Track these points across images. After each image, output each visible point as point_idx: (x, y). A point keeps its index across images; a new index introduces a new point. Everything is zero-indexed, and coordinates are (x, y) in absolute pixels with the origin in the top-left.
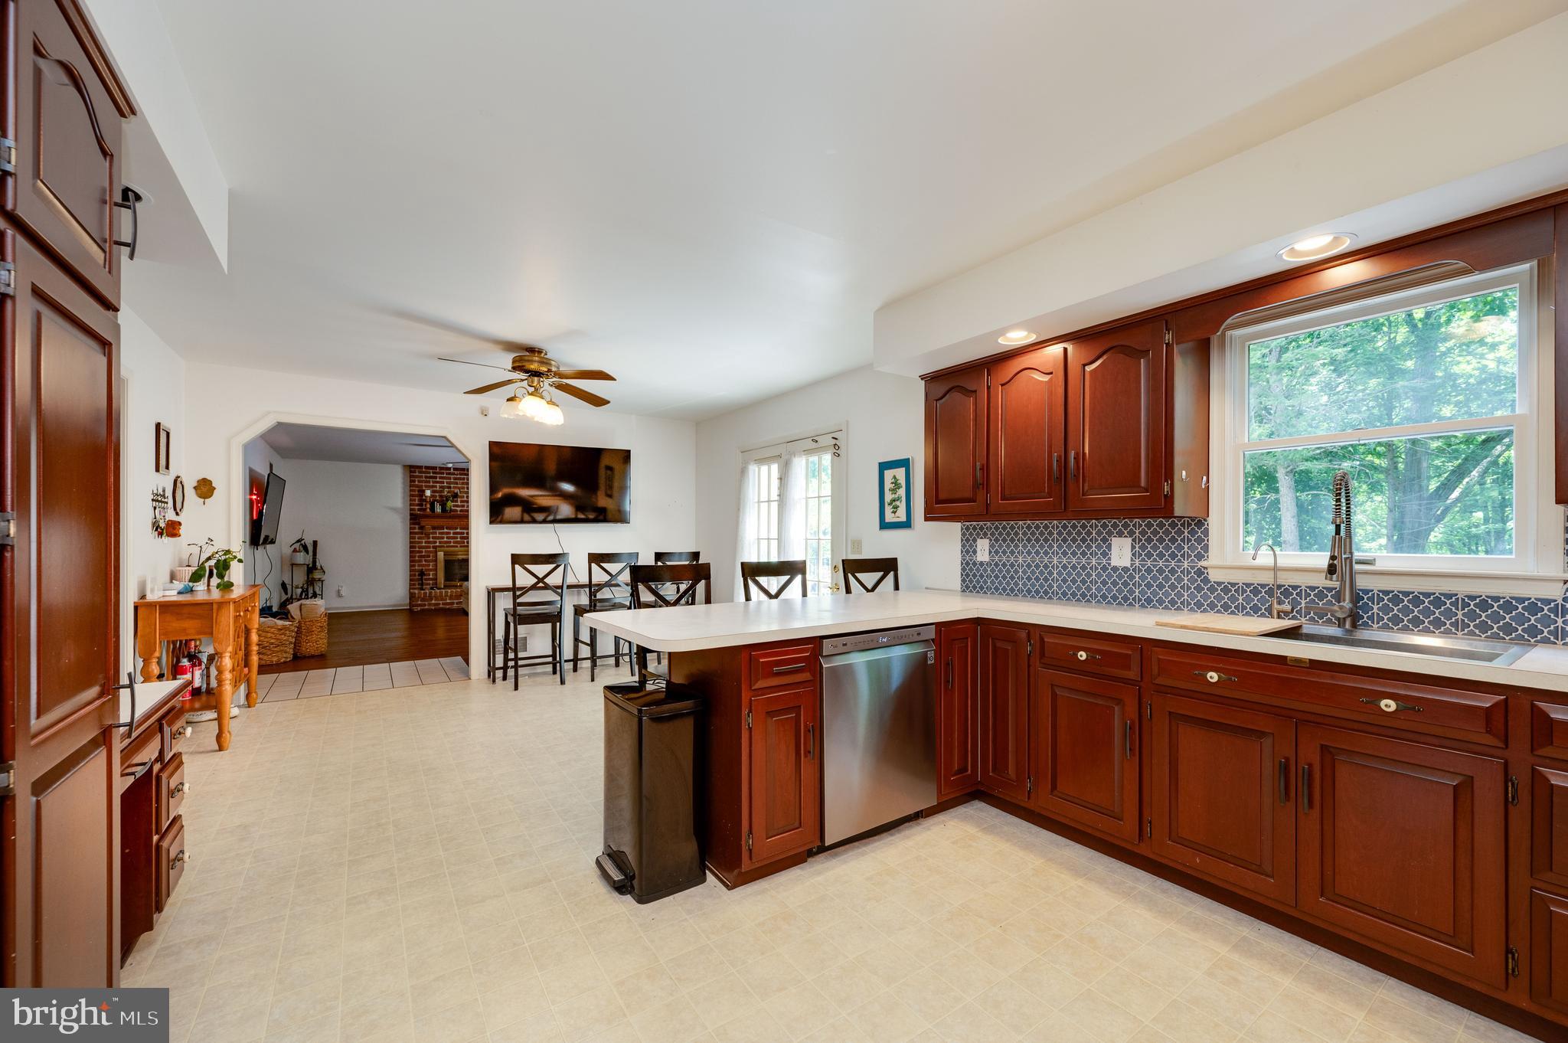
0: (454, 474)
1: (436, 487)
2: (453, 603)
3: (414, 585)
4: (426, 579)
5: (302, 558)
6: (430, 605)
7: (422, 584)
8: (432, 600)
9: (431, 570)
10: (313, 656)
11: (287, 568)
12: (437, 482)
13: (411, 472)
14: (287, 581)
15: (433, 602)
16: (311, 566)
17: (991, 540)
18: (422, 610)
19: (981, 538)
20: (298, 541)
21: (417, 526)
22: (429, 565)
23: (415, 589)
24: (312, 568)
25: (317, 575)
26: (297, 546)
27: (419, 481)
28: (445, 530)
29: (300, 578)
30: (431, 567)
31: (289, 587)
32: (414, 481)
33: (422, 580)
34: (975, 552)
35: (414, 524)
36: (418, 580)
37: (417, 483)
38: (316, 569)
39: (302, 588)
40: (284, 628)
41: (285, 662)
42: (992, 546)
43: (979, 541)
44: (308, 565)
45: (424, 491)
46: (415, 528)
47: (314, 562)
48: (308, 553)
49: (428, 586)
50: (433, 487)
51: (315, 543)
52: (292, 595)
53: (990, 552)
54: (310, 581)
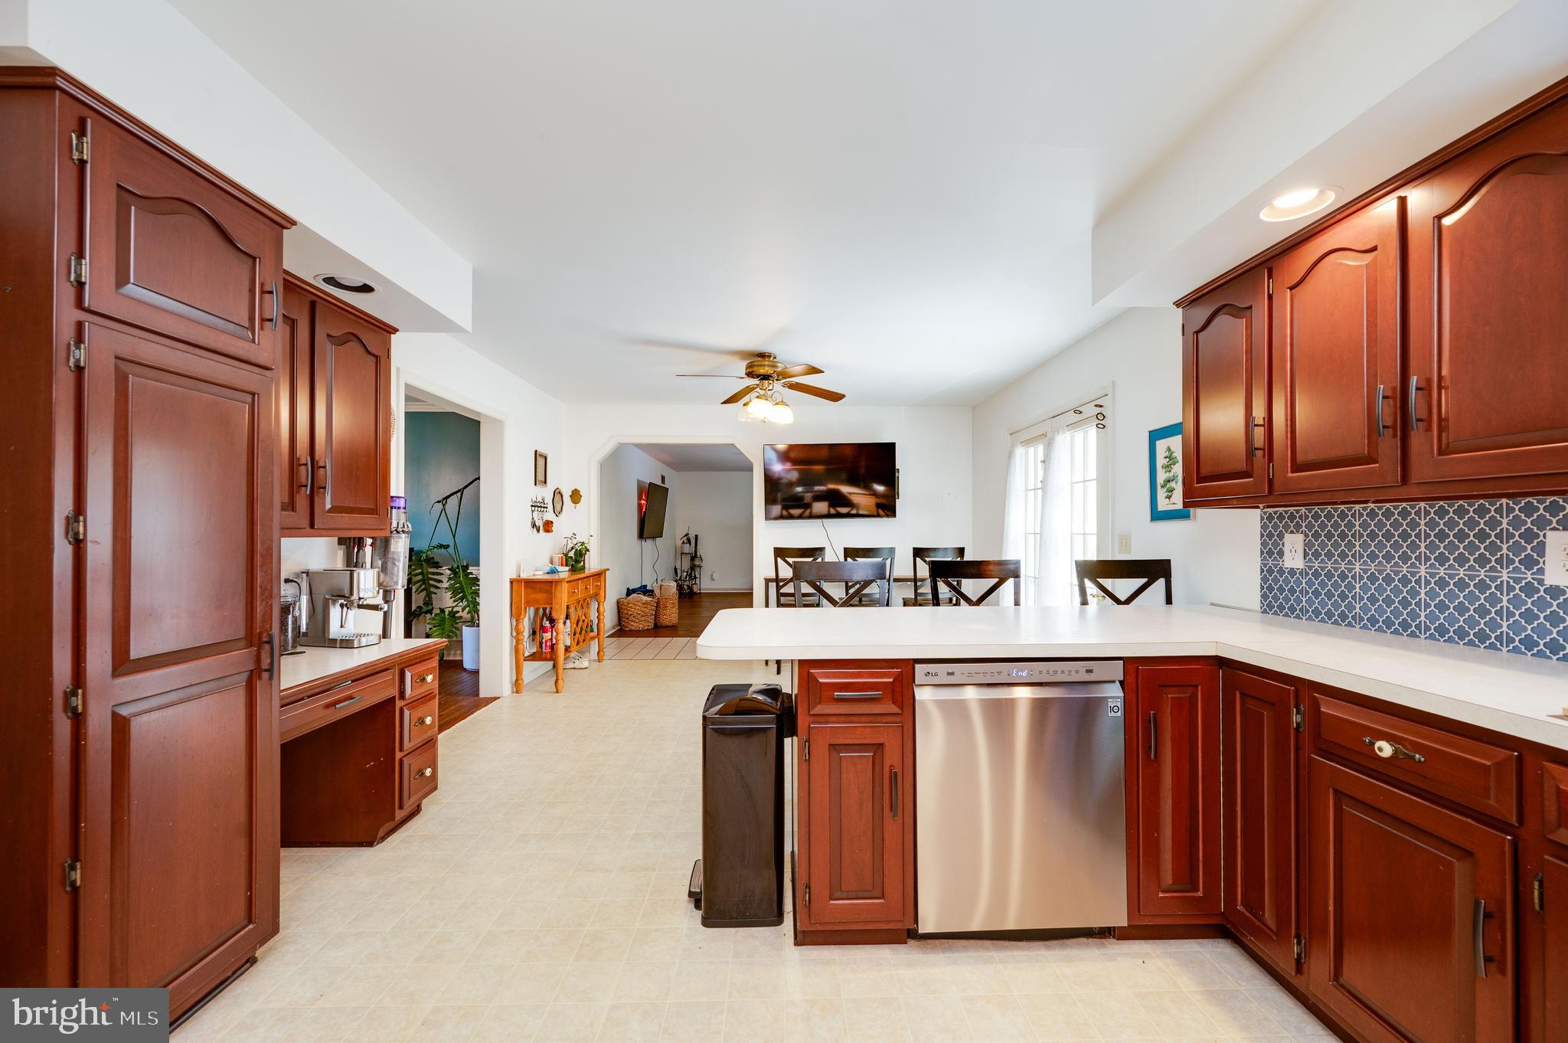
5: (687, 548)
10: (668, 626)
11: (679, 556)
14: (678, 566)
16: (693, 554)
17: (1306, 536)
19: (1292, 532)
20: (686, 535)
24: (694, 557)
25: (697, 562)
26: (685, 539)
29: (686, 565)
31: (679, 572)
34: (1281, 553)
39: (687, 572)
40: (646, 603)
41: (648, 630)
42: (1308, 545)
43: (1288, 537)
44: (691, 554)
47: (696, 552)
48: (690, 544)
51: (696, 536)
52: (681, 577)
53: (1306, 555)
54: (693, 567)
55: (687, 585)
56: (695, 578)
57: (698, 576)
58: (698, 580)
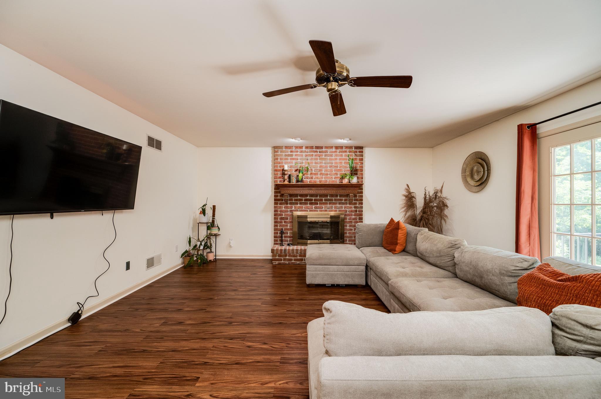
0: (305, 152)
1: (292, 163)
2: (302, 260)
4: (285, 237)
5: (204, 218)
6: (285, 260)
7: (282, 241)
8: (286, 256)
9: (288, 229)
12: (293, 159)
13: (275, 152)
15: (287, 258)
16: (210, 224)
18: (279, 264)
20: (203, 206)
21: (279, 194)
22: (287, 225)
23: (277, 244)
26: (201, 209)
27: (281, 159)
28: (299, 198)
30: (288, 227)
31: (193, 242)
32: (277, 159)
33: (282, 237)
35: (277, 192)
36: (279, 237)
37: (279, 160)
38: (214, 227)
39: (200, 242)
44: (207, 224)
45: (283, 166)
46: (278, 196)
47: (213, 222)
48: (204, 215)
49: (286, 243)
50: (290, 163)
51: (214, 207)
52: (195, 247)
54: (209, 236)
55: (200, 255)
56: (211, 246)
57: (213, 244)
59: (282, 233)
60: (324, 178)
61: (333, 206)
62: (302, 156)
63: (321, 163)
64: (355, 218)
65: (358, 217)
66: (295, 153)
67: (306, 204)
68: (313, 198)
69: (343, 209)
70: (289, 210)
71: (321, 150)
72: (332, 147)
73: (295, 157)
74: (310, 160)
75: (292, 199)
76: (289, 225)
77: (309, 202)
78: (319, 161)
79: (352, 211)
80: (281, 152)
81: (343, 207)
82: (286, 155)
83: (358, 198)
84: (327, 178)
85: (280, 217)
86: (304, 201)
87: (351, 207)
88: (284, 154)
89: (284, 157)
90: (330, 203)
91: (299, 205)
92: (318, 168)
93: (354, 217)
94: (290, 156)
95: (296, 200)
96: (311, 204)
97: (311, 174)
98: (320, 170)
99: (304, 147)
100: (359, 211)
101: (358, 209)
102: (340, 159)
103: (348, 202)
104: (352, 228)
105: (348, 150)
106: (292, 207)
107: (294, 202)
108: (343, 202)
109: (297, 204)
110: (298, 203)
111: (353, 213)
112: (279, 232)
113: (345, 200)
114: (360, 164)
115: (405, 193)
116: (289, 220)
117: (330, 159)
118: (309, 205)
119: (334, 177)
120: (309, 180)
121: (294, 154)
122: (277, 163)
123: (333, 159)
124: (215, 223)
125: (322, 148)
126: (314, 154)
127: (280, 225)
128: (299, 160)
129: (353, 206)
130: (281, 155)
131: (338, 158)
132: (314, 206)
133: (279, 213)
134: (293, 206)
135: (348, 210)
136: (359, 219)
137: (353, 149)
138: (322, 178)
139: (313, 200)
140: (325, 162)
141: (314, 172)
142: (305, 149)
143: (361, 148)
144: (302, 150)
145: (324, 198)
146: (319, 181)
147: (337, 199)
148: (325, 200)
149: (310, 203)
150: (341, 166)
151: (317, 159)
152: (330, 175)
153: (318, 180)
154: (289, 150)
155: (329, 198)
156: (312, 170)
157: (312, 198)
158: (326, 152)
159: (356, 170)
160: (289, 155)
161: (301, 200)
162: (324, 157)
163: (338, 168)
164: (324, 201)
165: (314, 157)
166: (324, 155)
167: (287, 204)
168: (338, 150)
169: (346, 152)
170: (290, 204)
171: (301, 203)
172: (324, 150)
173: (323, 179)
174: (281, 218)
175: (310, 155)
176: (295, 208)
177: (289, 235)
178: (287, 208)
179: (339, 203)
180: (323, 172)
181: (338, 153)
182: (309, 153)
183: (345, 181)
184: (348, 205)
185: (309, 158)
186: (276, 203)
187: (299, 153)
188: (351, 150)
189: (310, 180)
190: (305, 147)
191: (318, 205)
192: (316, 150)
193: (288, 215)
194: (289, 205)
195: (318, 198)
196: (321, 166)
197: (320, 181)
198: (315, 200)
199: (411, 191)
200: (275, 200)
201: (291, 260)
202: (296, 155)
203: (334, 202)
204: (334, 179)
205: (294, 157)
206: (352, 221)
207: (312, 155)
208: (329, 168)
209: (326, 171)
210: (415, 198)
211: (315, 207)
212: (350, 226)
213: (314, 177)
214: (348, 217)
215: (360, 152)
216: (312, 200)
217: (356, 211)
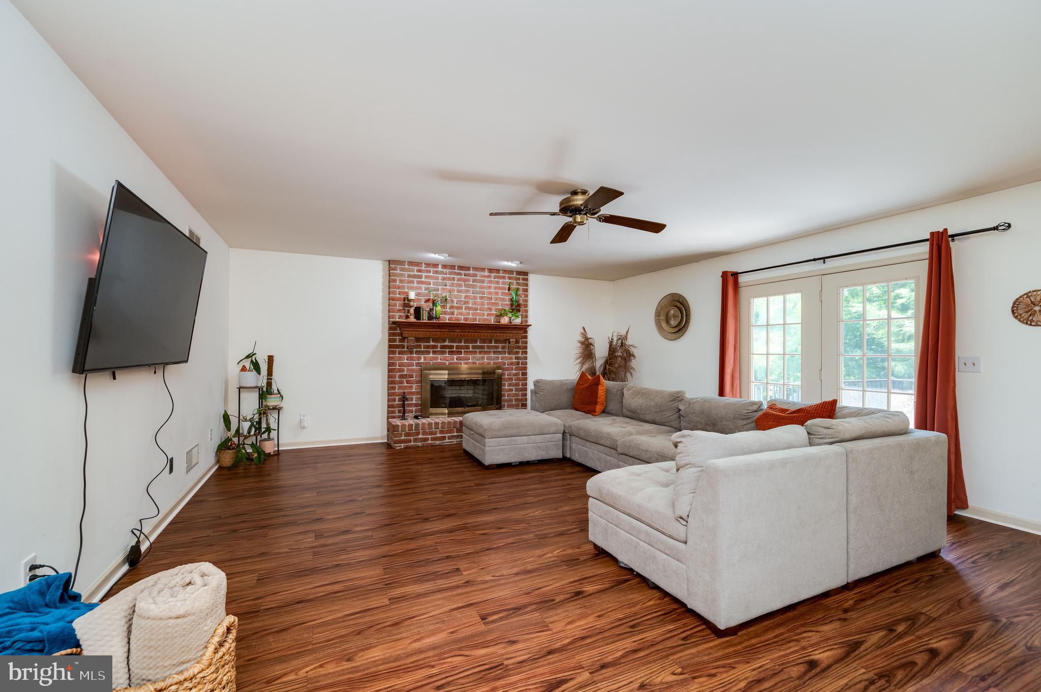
0: (442, 273)
1: (420, 288)
2: (444, 438)
3: (393, 412)
4: (409, 405)
5: (251, 379)
6: (416, 440)
7: (404, 413)
8: (418, 434)
9: (412, 393)
11: (232, 395)
12: (423, 283)
13: (391, 269)
14: (233, 412)
15: (420, 436)
16: (265, 389)
18: (407, 448)
20: (248, 357)
21: (397, 338)
22: (411, 387)
23: (394, 417)
24: (265, 393)
25: (272, 401)
26: (247, 364)
27: (401, 281)
28: (432, 343)
29: (250, 405)
30: (414, 390)
32: (395, 281)
33: (403, 405)
35: (394, 334)
36: (399, 406)
37: (398, 283)
38: (271, 394)
39: (251, 420)
44: (260, 389)
45: (407, 293)
46: (395, 341)
47: (269, 384)
48: (259, 373)
49: (411, 414)
50: (417, 288)
51: (271, 359)
52: (238, 431)
54: (263, 411)
55: (252, 445)
56: (268, 430)
57: (273, 425)
58: (273, 434)
59: (404, 398)
60: (471, 314)
61: (485, 356)
62: (437, 278)
63: (467, 291)
64: (517, 373)
65: (521, 372)
66: (426, 274)
67: (443, 353)
68: (455, 345)
69: (500, 361)
70: (414, 362)
71: (467, 272)
72: (483, 270)
73: (426, 280)
74: (449, 286)
75: (420, 345)
76: (414, 386)
77: (447, 350)
78: (463, 288)
79: (512, 364)
80: (402, 270)
81: (500, 358)
82: (409, 276)
83: (520, 344)
84: (477, 314)
85: (399, 374)
86: (440, 348)
87: (511, 358)
88: (406, 273)
89: (406, 278)
90: (480, 352)
91: (431, 355)
92: (463, 299)
93: (514, 372)
94: (418, 278)
95: (428, 347)
96: (451, 353)
97: (451, 307)
98: (466, 303)
99: (440, 266)
100: (522, 364)
101: (520, 361)
102: (496, 288)
103: (507, 350)
104: (512, 388)
105: (507, 275)
106: (419, 359)
107: (422, 349)
108: (500, 350)
109: (428, 353)
110: (430, 351)
111: (514, 367)
112: (397, 398)
113: (503, 348)
114: (523, 296)
115: (580, 338)
116: (414, 378)
117: (481, 287)
118: (447, 355)
119: (486, 313)
120: (447, 317)
121: (423, 274)
122: (395, 287)
123: (485, 287)
124: (274, 388)
125: (468, 269)
126: (456, 277)
127: (400, 388)
128: (432, 286)
129: (514, 356)
130: (401, 275)
131: (493, 285)
132: (455, 356)
133: (398, 367)
134: (422, 356)
135: (506, 361)
136: (522, 375)
137: (515, 275)
138: (469, 314)
139: (455, 348)
140: (473, 291)
141: (455, 305)
142: (442, 268)
143: (526, 274)
144: (436, 269)
145: (471, 345)
146: (464, 318)
147: (491, 346)
148: (474, 347)
149: (449, 352)
150: (497, 299)
151: (460, 285)
152: (480, 310)
153: (462, 317)
154: (416, 268)
155: (478, 344)
156: (452, 301)
157: (452, 344)
158: (475, 275)
159: (519, 305)
160: (414, 277)
161: (435, 347)
162: (471, 283)
163: (493, 301)
164: (471, 349)
165: (456, 282)
166: (471, 281)
167: (411, 353)
168: (493, 275)
169: (504, 277)
170: (417, 352)
171: (434, 352)
172: (471, 272)
173: (471, 316)
174: (402, 376)
175: (449, 279)
176: (425, 359)
177: (414, 402)
178: (412, 359)
179: (494, 352)
180: (470, 305)
181: (493, 279)
182: (448, 276)
183: (505, 320)
184: (507, 355)
185: (449, 283)
186: (390, 352)
187: (431, 274)
188: (511, 276)
189: (449, 316)
190: (442, 265)
191: (462, 355)
192: (459, 271)
193: (413, 370)
194: (415, 355)
195: (463, 344)
196: (466, 297)
197: (466, 319)
198: (457, 347)
199: (589, 336)
200: (390, 347)
201: (427, 439)
202: (427, 277)
203: (486, 350)
204: (486, 317)
205: (423, 279)
206: (512, 378)
207: (454, 279)
208: (479, 300)
209: (475, 303)
210: (593, 345)
211: (458, 357)
212: (510, 385)
213: (456, 312)
214: (506, 372)
215: (523, 279)
216: (452, 347)
217: (518, 363)
